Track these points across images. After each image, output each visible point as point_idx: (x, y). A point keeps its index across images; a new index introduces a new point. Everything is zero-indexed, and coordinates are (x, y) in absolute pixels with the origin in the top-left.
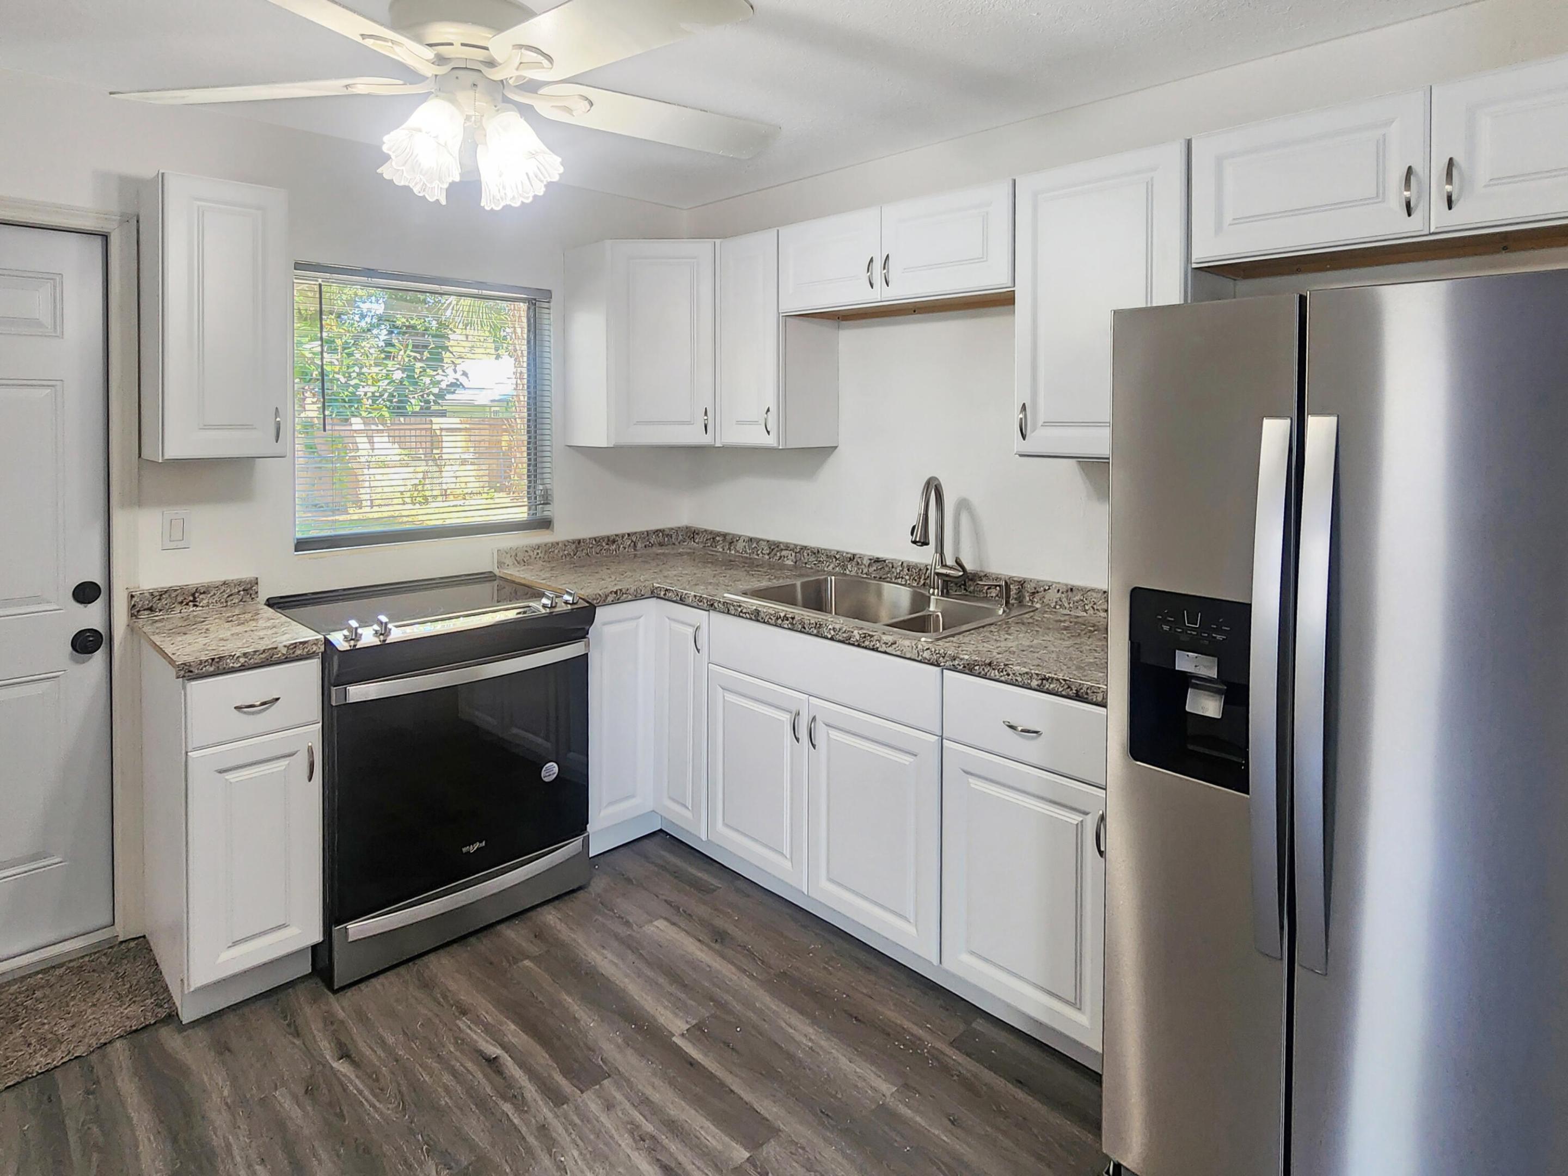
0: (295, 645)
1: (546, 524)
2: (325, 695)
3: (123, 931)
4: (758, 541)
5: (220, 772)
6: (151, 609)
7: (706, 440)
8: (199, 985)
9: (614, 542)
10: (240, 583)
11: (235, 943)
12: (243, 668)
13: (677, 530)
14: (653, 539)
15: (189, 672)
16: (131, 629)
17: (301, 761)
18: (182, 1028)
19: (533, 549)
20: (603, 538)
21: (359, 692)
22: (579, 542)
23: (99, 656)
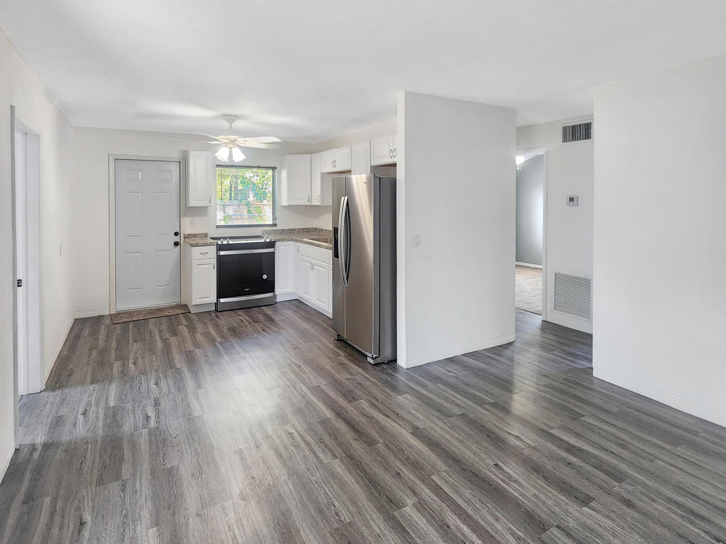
0: (211, 243)
1: (275, 225)
2: (217, 253)
3: (183, 303)
4: (327, 230)
5: (198, 265)
6: (188, 238)
7: (309, 204)
8: (194, 304)
9: (293, 230)
10: (205, 234)
11: (200, 298)
12: (202, 246)
13: (312, 228)
14: (305, 230)
15: (192, 245)
16: (184, 241)
17: (212, 265)
18: (191, 313)
19: (271, 231)
20: (290, 229)
21: (222, 253)
22: (284, 230)
23: (179, 246)
